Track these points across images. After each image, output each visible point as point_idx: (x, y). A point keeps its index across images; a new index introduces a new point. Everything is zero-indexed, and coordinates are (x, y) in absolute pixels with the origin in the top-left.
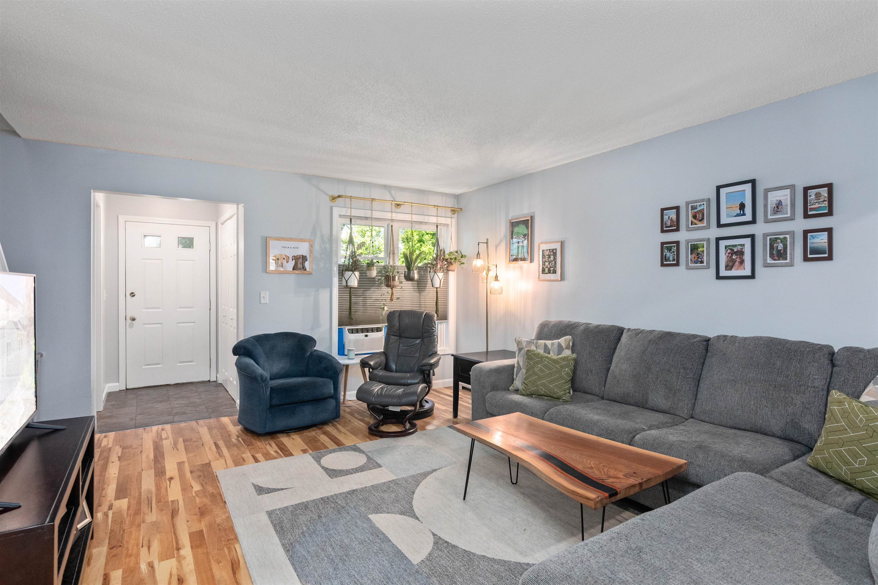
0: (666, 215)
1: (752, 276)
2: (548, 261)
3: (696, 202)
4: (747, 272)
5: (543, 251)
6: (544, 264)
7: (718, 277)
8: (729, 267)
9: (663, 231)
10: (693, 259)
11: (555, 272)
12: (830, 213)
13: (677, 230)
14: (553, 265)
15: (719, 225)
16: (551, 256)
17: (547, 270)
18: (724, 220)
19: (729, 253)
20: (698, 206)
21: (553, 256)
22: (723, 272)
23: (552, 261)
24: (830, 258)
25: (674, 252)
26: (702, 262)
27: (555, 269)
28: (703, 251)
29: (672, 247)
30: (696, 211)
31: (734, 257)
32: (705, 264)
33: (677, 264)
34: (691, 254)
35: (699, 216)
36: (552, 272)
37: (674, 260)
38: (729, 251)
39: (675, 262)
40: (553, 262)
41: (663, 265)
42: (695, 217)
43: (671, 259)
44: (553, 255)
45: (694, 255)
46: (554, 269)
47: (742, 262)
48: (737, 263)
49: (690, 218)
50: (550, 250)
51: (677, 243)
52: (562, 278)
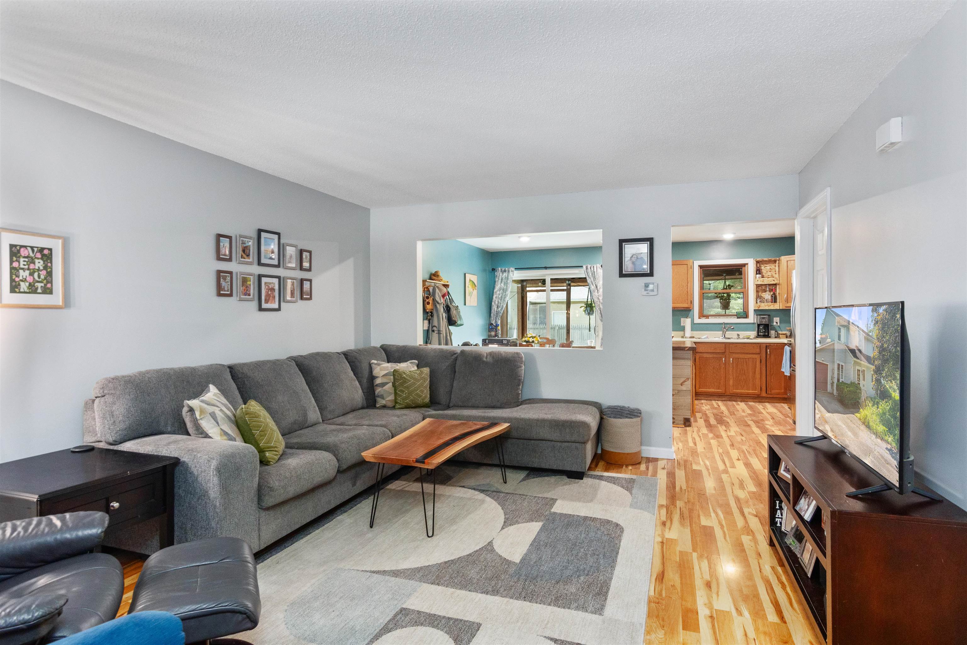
0: (222, 242)
1: (279, 309)
2: (28, 269)
3: (246, 237)
4: (276, 306)
5: (12, 246)
6: (14, 271)
7: (261, 309)
8: (267, 302)
9: (219, 258)
10: (243, 291)
11: (48, 291)
12: (309, 270)
13: (230, 260)
14: (42, 277)
15: (260, 264)
16: (37, 261)
17: (24, 286)
18: (263, 261)
19: (267, 289)
20: (246, 242)
21: (42, 262)
22: (264, 306)
23: (39, 270)
24: (310, 299)
25: (228, 282)
26: (249, 295)
27: (49, 285)
28: (250, 285)
29: (226, 276)
30: (245, 245)
31: (270, 293)
32: (251, 297)
33: (231, 295)
34: (242, 286)
35: (246, 251)
36: (39, 290)
37: (228, 291)
38: (267, 287)
39: (229, 293)
40: (43, 274)
41: (219, 295)
42: (244, 251)
43: (226, 289)
44: (42, 259)
45: (244, 287)
46: (45, 285)
47: (274, 297)
48: (271, 298)
49: (241, 252)
50: (32, 248)
51: (231, 273)
52: (67, 303)
